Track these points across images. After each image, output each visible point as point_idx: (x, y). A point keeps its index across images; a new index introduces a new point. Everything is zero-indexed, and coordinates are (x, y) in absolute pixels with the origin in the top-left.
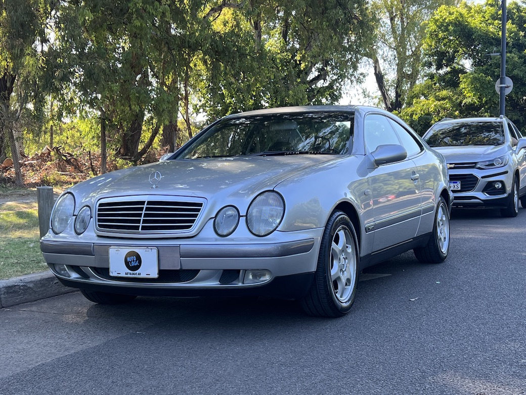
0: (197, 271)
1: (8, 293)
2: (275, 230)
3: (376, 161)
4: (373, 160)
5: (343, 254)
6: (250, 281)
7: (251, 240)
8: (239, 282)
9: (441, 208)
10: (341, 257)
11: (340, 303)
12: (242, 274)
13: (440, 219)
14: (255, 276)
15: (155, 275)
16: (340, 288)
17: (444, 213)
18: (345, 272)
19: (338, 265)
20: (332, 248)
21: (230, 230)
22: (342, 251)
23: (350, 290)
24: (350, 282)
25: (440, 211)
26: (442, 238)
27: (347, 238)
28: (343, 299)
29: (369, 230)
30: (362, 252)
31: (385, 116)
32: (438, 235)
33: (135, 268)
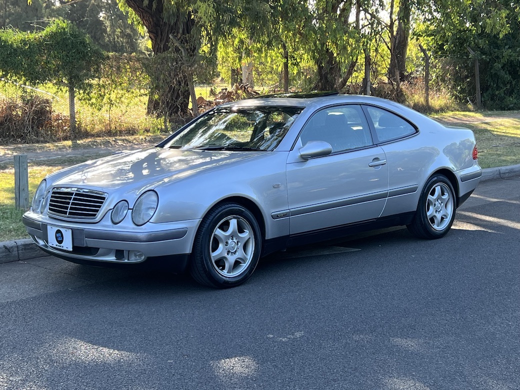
0: (98, 249)
1: (25, 249)
2: (148, 221)
3: (301, 156)
5: (234, 238)
6: (133, 260)
7: (133, 229)
8: (125, 259)
9: (440, 187)
10: (230, 241)
11: (224, 278)
12: (125, 254)
13: (435, 198)
14: (136, 256)
15: (71, 249)
16: (227, 265)
17: (445, 191)
18: (237, 253)
19: (224, 247)
20: (215, 234)
21: (121, 219)
22: (232, 236)
23: (244, 267)
24: (244, 260)
25: (438, 190)
26: (439, 216)
27: (245, 225)
28: (231, 274)
29: (278, 216)
30: (269, 235)
31: (360, 105)
32: (428, 214)
33: (60, 242)
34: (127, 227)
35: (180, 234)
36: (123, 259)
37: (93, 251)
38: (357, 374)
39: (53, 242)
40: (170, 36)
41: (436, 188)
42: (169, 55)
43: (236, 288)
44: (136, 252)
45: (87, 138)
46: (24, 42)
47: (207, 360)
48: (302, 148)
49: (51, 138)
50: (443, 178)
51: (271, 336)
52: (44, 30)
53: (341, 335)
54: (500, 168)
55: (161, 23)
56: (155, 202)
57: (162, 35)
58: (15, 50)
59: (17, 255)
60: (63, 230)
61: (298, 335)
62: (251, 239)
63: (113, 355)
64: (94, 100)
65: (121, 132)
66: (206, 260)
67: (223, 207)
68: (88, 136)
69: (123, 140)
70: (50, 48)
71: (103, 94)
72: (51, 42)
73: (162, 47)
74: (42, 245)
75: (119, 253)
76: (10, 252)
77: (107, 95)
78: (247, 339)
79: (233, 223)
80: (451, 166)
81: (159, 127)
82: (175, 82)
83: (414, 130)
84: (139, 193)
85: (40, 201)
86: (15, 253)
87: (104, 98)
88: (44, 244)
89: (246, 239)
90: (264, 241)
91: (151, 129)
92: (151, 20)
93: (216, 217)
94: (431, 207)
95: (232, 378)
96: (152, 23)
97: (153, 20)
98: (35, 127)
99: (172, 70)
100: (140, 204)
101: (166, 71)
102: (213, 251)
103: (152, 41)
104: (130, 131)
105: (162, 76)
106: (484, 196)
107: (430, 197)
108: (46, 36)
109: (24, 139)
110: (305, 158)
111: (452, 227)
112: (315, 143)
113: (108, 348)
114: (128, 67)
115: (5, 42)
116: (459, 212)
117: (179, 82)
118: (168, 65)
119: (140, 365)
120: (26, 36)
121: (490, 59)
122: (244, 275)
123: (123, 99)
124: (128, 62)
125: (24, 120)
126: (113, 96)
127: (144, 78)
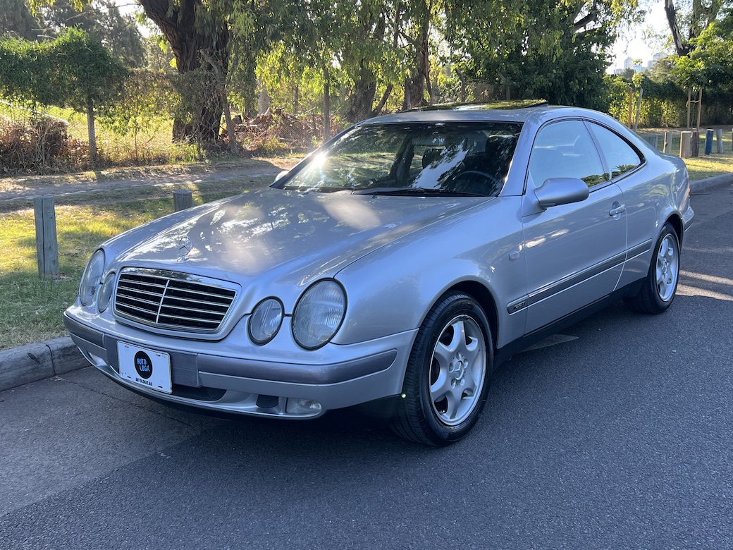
0: (224, 391)
1: (64, 356)
2: (328, 341)
3: (540, 203)
4: (534, 201)
5: (460, 356)
6: (296, 412)
7: (296, 356)
8: (280, 410)
9: (667, 239)
10: (455, 361)
11: (447, 428)
12: (281, 402)
13: (663, 256)
15: (168, 389)
16: (450, 405)
18: (464, 380)
19: (446, 374)
20: (435, 354)
22: (458, 352)
23: (472, 403)
24: (472, 391)
25: (665, 244)
28: (455, 419)
29: (514, 308)
30: (503, 340)
33: (146, 375)
34: (283, 352)
35: (384, 362)
36: (275, 409)
40: (200, 51)
42: (201, 73)
44: (303, 400)
45: (111, 168)
46: (31, 53)
49: (68, 168)
50: (671, 226)
52: (54, 40)
55: (187, 38)
56: (338, 302)
57: (188, 52)
58: (21, 62)
59: (51, 366)
60: (150, 353)
62: (481, 353)
64: (117, 124)
65: (149, 160)
66: (424, 404)
68: (111, 165)
69: (155, 171)
70: (63, 60)
71: (127, 116)
72: (64, 54)
73: (188, 65)
76: (39, 363)
77: (133, 117)
79: (459, 329)
81: (192, 154)
82: (210, 104)
85: (95, 288)
86: (48, 364)
87: (128, 121)
90: (497, 352)
91: (184, 157)
92: (175, 34)
96: (177, 38)
97: (178, 35)
98: (48, 155)
99: (205, 89)
101: (198, 91)
102: (432, 383)
103: (177, 59)
104: (160, 159)
105: (194, 97)
107: (659, 254)
108: (58, 46)
109: (35, 169)
114: (156, 85)
115: (9, 52)
117: (213, 104)
118: (201, 84)
120: (34, 47)
123: (150, 122)
124: (155, 80)
125: (35, 147)
126: (139, 119)
127: (174, 98)
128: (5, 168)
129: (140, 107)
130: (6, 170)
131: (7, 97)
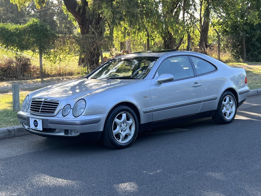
2: (81, 115)
3: (158, 81)
9: (228, 97)
10: (122, 125)
11: (120, 143)
12: (69, 132)
13: (226, 103)
14: (75, 132)
15: (41, 130)
16: (121, 137)
17: (231, 99)
18: (126, 131)
19: (119, 128)
20: (115, 121)
21: (67, 114)
22: (123, 122)
23: (130, 138)
24: (130, 135)
25: (228, 99)
26: (228, 112)
27: (130, 116)
28: (123, 142)
29: (146, 112)
30: (143, 121)
31: (188, 56)
32: (223, 111)
33: (36, 126)
34: (70, 118)
35: (97, 121)
36: (69, 134)
37: (53, 130)
38: (190, 190)
39: (32, 126)
40: (90, 26)
41: (226, 98)
42: (89, 35)
43: (126, 149)
44: (75, 131)
45: (48, 77)
46: (17, 29)
47: (112, 184)
48: (158, 77)
49: (30, 77)
50: (230, 93)
51: (145, 172)
52: (26, 23)
53: (180, 171)
54: (258, 89)
55: (85, 20)
56: (84, 105)
57: (85, 26)
58: (12, 33)
59: (14, 134)
60: (37, 120)
61: (158, 171)
62: (133, 124)
63: (64, 182)
64: (52, 58)
65: (65, 74)
66: (111, 135)
67: (119, 107)
68: (49, 76)
69: (67, 78)
70: (29, 32)
71: (56, 55)
72: (30, 30)
73: (86, 32)
74: (27, 128)
75: (66, 131)
76: (10, 132)
77: (59, 56)
78: (132, 173)
79: (124, 116)
80: (234, 87)
81: (85, 71)
82: (93, 49)
83: (215, 69)
84: (76, 101)
85: (26, 106)
86: (13, 133)
87: (57, 57)
88: (28, 127)
89: (131, 124)
90: (140, 125)
91: (81, 73)
92: (80, 18)
93: (116, 112)
94: (224, 108)
95: (126, 193)
96: (81, 20)
97: (81, 18)
98: (22, 72)
99: (91, 43)
100: (77, 106)
101: (88, 44)
102: (114, 130)
103: (81, 29)
104: (70, 74)
105: (86, 46)
106: (250, 103)
107: (223, 102)
108: (28, 26)
109: (17, 78)
110: (160, 83)
111: (235, 118)
112: (165, 75)
113: (61, 179)
114: (69, 41)
115: (7, 29)
116: (238, 111)
117: (95, 49)
118: (89, 40)
119: (78, 187)
120: (18, 27)
121: (250, 36)
122: (130, 142)
123: (66, 58)
124: (69, 39)
125: (17, 69)
126: (61, 56)
127: (77, 47)
128: (4, 78)
129: (62, 51)
130: (5, 78)
131: (6, 48)
